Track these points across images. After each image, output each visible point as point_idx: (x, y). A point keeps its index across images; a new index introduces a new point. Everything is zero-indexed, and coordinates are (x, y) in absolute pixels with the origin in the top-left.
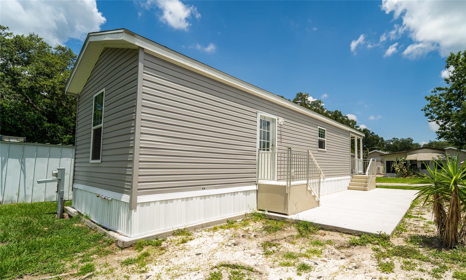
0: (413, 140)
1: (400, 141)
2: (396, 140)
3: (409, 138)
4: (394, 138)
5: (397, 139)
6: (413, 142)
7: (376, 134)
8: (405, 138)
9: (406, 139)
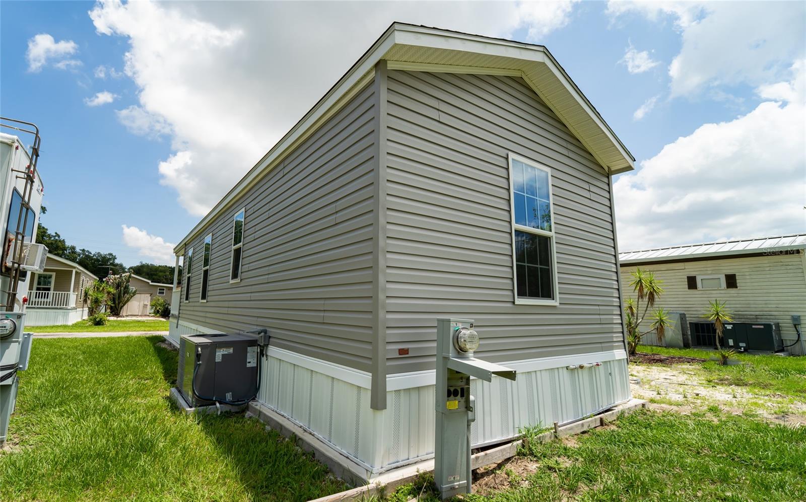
0: (116, 258)
1: (94, 256)
2: (87, 253)
3: (111, 254)
4: (83, 250)
5: (88, 251)
6: (117, 261)
7: (62, 238)
8: (104, 252)
9: (105, 254)
